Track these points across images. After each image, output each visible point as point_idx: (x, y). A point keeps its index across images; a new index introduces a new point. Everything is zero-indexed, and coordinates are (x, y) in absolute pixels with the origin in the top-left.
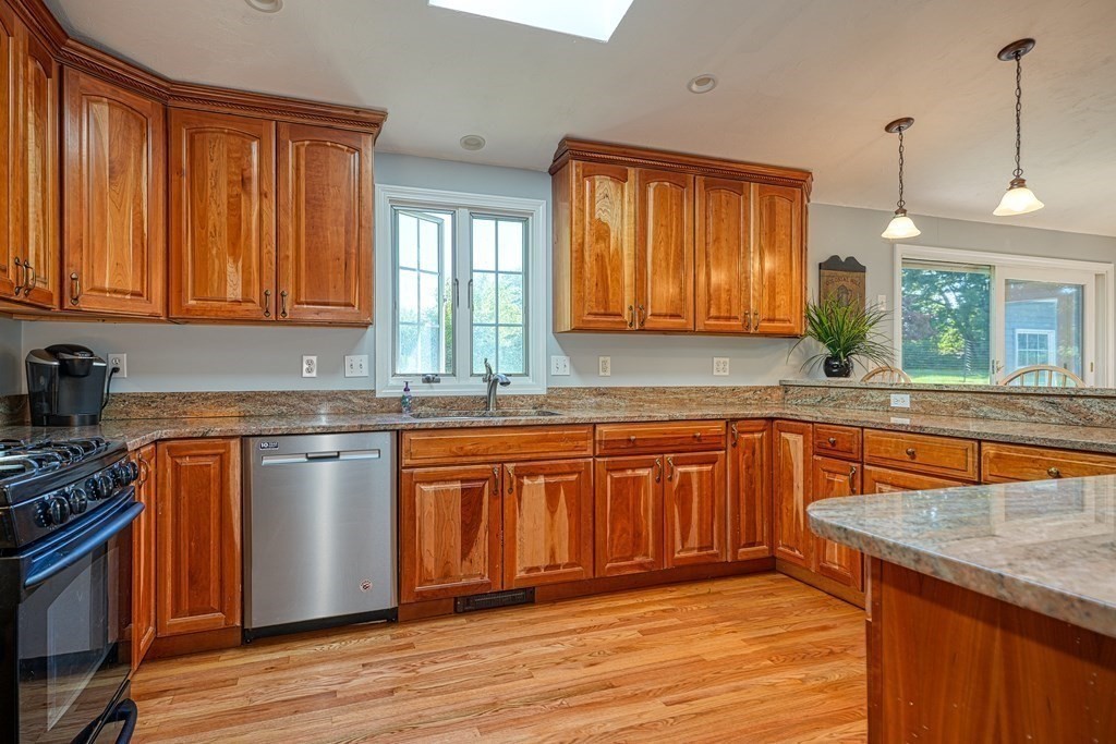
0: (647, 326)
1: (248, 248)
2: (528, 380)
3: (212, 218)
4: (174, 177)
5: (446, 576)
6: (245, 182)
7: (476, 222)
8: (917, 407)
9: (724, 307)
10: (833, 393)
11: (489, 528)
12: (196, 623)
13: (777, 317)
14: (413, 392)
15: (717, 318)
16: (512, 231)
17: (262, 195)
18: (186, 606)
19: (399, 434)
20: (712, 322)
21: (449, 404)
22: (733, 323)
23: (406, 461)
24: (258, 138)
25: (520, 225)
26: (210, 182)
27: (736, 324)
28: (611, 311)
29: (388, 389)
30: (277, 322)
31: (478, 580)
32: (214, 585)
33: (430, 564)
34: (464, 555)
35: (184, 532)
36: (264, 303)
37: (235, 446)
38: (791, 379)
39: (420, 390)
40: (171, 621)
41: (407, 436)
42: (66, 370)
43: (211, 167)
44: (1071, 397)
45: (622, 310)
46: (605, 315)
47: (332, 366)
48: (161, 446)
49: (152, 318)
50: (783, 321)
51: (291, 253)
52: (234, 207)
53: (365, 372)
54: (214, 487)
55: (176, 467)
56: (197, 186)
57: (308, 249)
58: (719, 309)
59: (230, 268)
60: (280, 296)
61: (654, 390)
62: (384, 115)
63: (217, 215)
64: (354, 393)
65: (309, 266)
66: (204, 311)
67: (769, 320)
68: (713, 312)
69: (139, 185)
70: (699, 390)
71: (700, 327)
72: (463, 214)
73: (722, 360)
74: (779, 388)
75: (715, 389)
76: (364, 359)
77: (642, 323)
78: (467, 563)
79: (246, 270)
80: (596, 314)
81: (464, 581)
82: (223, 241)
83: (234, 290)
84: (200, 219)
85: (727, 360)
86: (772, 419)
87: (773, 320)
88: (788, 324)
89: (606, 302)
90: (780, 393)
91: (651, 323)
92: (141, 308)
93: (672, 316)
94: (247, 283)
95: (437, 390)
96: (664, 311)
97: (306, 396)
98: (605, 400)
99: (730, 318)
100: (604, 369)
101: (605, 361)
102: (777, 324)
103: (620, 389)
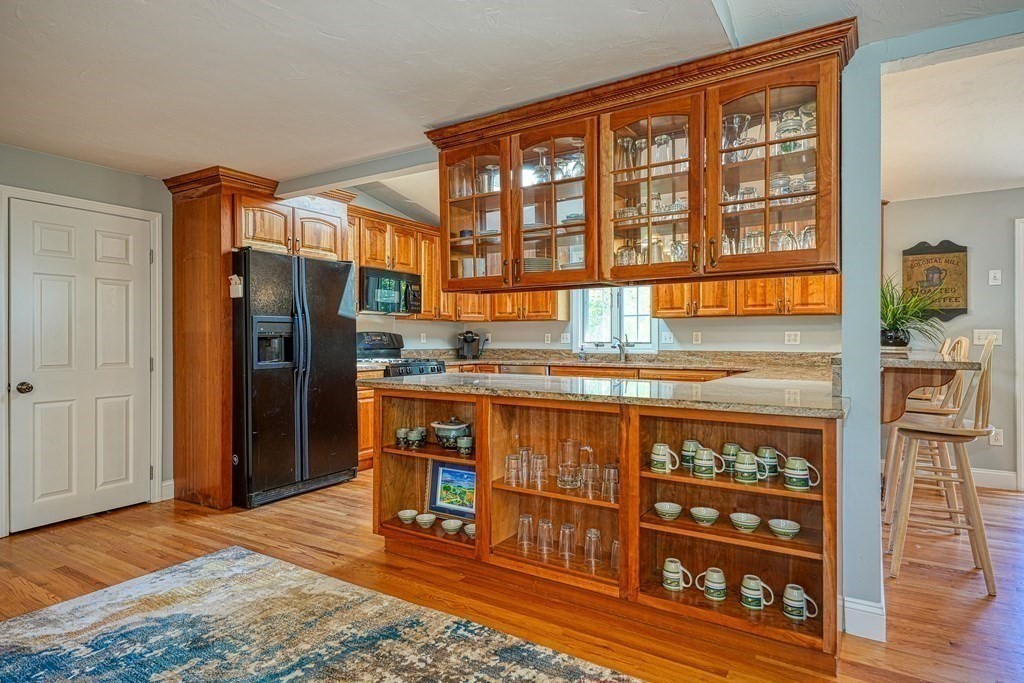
0: (699, 314)
2: (650, 346)
9: (759, 298)
13: (810, 301)
14: (584, 351)
15: (753, 305)
19: (549, 367)
20: (749, 308)
21: (604, 357)
22: (768, 308)
27: (770, 309)
28: (675, 305)
30: (523, 320)
36: (518, 313)
39: (592, 350)
41: (554, 369)
42: (465, 340)
45: (682, 303)
46: (672, 308)
47: (556, 339)
48: (477, 366)
49: (486, 321)
50: (817, 305)
53: (569, 341)
58: (755, 299)
59: (508, 300)
60: (524, 309)
64: (563, 351)
66: (501, 317)
67: (802, 304)
68: (750, 302)
71: (740, 312)
73: (793, 333)
75: (785, 354)
76: (569, 335)
77: (695, 312)
79: (513, 300)
80: (666, 309)
83: (509, 310)
85: (796, 333)
87: (808, 304)
88: (823, 306)
89: (672, 301)
91: (701, 311)
92: (483, 317)
93: (718, 307)
94: (513, 305)
95: (601, 350)
96: (711, 304)
97: (545, 352)
98: (695, 358)
99: (765, 305)
100: (697, 340)
101: (697, 335)
102: (809, 307)
103: (705, 352)
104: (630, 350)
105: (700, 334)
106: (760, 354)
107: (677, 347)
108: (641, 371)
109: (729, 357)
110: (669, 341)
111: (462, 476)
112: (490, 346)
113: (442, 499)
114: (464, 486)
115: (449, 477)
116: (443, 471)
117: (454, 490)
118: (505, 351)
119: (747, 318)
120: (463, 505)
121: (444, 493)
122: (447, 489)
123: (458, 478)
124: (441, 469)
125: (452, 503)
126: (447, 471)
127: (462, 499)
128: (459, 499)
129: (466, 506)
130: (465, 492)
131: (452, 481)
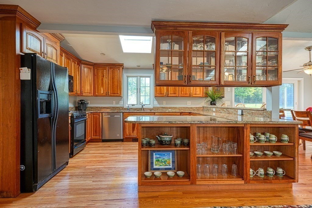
0: (169, 96)
1: (104, 86)
2: (150, 105)
3: (99, 81)
4: (95, 76)
5: (130, 135)
6: (104, 76)
7: (141, 78)
9: (185, 92)
10: (208, 108)
11: (137, 128)
12: (96, 138)
13: (197, 94)
14: (129, 107)
15: (184, 94)
16: (148, 80)
17: (106, 78)
18: (94, 135)
19: (123, 113)
20: (182, 95)
21: (136, 109)
22: (187, 95)
23: (124, 117)
24: (105, 69)
25: (149, 78)
26: (99, 76)
27: (188, 95)
28: (162, 93)
29: (126, 106)
30: (108, 96)
31: (135, 136)
32: (98, 133)
33: (127, 133)
34: (133, 132)
35: (94, 125)
36: (106, 94)
37: (101, 114)
38: (205, 106)
39: (131, 107)
40: (93, 137)
42: (82, 103)
43: (99, 74)
45: (164, 93)
46: (161, 94)
47: (118, 103)
48: (92, 113)
49: (92, 96)
50: (198, 94)
51: (110, 86)
52: (102, 80)
53: (122, 104)
54: (98, 119)
55: (94, 116)
56: (98, 78)
57: (112, 85)
58: (184, 92)
59: (102, 89)
60: (108, 92)
61: (174, 107)
62: (123, 64)
63: (100, 81)
65: (112, 88)
66: (98, 95)
67: (195, 94)
68: (182, 93)
69: (90, 78)
70: (183, 107)
71: (180, 96)
72: (139, 77)
74: (202, 107)
75: (187, 107)
76: (122, 102)
77: (168, 95)
78: (133, 133)
79: (104, 89)
80: (159, 94)
81: (133, 136)
82: (101, 85)
83: (102, 92)
84: (98, 82)
85: (190, 102)
86: (190, 113)
87: (196, 94)
88: (199, 95)
91: (169, 95)
92: (90, 95)
93: (174, 94)
94: (104, 91)
95: (134, 107)
96: (172, 93)
97: (113, 108)
98: (164, 109)
99: (186, 94)
100: (164, 104)
101: (164, 102)
102: (197, 95)
103: (167, 107)
104: (144, 107)
105: (165, 102)
106: (181, 107)
107: (158, 106)
108: (156, 113)
109: (173, 109)
110: (156, 104)
111: (164, 155)
112: (89, 105)
113: (156, 165)
114: (165, 158)
115: (158, 156)
116: (155, 154)
117: (161, 161)
118: (97, 107)
119: (183, 97)
120: (166, 165)
121: (157, 162)
122: (158, 161)
123: (163, 156)
124: (154, 154)
125: (161, 166)
126: (157, 154)
127: (165, 163)
128: (164, 164)
129: (167, 165)
130: (166, 161)
131: (160, 157)
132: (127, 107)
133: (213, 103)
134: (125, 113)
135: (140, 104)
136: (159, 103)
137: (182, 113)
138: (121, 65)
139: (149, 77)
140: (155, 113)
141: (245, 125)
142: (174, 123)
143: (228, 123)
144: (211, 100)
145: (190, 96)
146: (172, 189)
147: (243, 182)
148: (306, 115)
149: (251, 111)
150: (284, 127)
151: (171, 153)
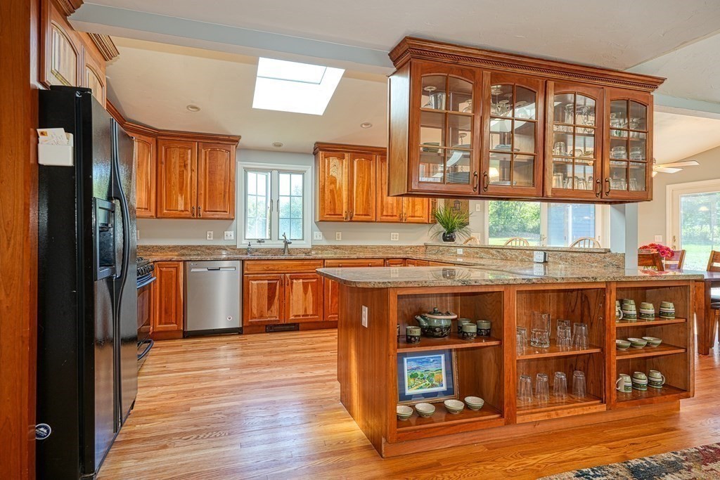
0: (353, 219)
1: (187, 190)
2: (304, 242)
3: (173, 180)
4: (159, 165)
5: (261, 316)
6: (185, 166)
7: (281, 175)
8: (465, 254)
9: (390, 211)
10: (441, 248)
11: (279, 299)
12: (167, 328)
13: (416, 215)
14: (252, 246)
15: (387, 216)
16: (297, 179)
17: (192, 170)
18: (163, 321)
19: (243, 261)
20: (384, 217)
21: (268, 251)
22: (394, 218)
23: (246, 272)
24: (191, 149)
25: (301, 176)
26: (172, 166)
27: (396, 218)
28: (337, 213)
29: (242, 244)
30: (197, 218)
31: (274, 319)
32: (174, 315)
33: (255, 311)
34: (269, 309)
35: (163, 295)
36: (192, 212)
37: (181, 264)
38: (430, 242)
39: (255, 245)
40: (158, 326)
41: (246, 262)
43: (173, 160)
44: (503, 249)
45: (342, 212)
46: (334, 215)
47: (219, 236)
48: (156, 263)
49: (152, 217)
50: (419, 217)
51: (203, 192)
52: (181, 175)
53: (233, 238)
54: (174, 279)
55: (161, 271)
56: (168, 170)
57: (209, 191)
58: (387, 212)
59: (180, 198)
60: (198, 208)
61: (361, 247)
62: (240, 137)
63: (175, 179)
64: (227, 246)
65: (210, 197)
66: (170, 214)
67: (412, 217)
68: (385, 213)
69: (147, 169)
70: (383, 247)
71: (378, 219)
72: (275, 173)
73: (395, 234)
74: (423, 246)
75: (391, 247)
76: (233, 232)
77: (351, 218)
78: (270, 312)
79: (186, 199)
80: (330, 215)
81: (269, 319)
82: (177, 188)
83: (181, 207)
84: (169, 180)
85: (398, 234)
86: (405, 259)
87: (414, 217)
88: (421, 218)
89: (335, 209)
90: (424, 248)
91: (355, 218)
92: (148, 214)
93: (365, 215)
94: (186, 204)
95: (262, 246)
96: (361, 213)
97: (208, 248)
98: (338, 251)
99: (392, 216)
100: (338, 238)
101: (339, 235)
102: (416, 218)
103: (345, 246)
104: (292, 246)
105: (341, 233)
106: (378, 247)
107: (325, 243)
109: (360, 249)
110: (319, 238)
111: (428, 361)
113: (410, 387)
114: (431, 369)
115: (414, 365)
116: (408, 361)
117: (422, 375)
119: (382, 224)
120: (433, 386)
121: (412, 381)
122: (413, 376)
123: (425, 364)
124: (405, 359)
125: (421, 387)
126: (412, 360)
127: (430, 381)
128: (428, 382)
129: (436, 386)
130: (433, 374)
131: (418, 368)
132: (247, 246)
133: (448, 237)
134: (248, 262)
135: (279, 239)
136: (326, 237)
137: (388, 259)
138: (234, 140)
139: (303, 173)
140: (324, 260)
141: (607, 286)
142: (473, 284)
143: (580, 281)
144: (445, 230)
145: (400, 222)
146: (459, 443)
147: (603, 408)
148: (651, 261)
149: (570, 254)
150: (658, 287)
151: (443, 356)
